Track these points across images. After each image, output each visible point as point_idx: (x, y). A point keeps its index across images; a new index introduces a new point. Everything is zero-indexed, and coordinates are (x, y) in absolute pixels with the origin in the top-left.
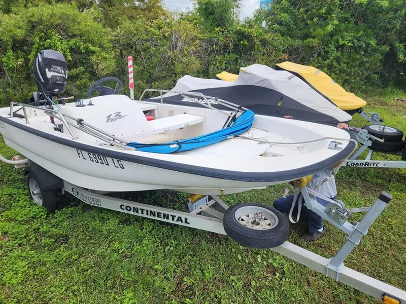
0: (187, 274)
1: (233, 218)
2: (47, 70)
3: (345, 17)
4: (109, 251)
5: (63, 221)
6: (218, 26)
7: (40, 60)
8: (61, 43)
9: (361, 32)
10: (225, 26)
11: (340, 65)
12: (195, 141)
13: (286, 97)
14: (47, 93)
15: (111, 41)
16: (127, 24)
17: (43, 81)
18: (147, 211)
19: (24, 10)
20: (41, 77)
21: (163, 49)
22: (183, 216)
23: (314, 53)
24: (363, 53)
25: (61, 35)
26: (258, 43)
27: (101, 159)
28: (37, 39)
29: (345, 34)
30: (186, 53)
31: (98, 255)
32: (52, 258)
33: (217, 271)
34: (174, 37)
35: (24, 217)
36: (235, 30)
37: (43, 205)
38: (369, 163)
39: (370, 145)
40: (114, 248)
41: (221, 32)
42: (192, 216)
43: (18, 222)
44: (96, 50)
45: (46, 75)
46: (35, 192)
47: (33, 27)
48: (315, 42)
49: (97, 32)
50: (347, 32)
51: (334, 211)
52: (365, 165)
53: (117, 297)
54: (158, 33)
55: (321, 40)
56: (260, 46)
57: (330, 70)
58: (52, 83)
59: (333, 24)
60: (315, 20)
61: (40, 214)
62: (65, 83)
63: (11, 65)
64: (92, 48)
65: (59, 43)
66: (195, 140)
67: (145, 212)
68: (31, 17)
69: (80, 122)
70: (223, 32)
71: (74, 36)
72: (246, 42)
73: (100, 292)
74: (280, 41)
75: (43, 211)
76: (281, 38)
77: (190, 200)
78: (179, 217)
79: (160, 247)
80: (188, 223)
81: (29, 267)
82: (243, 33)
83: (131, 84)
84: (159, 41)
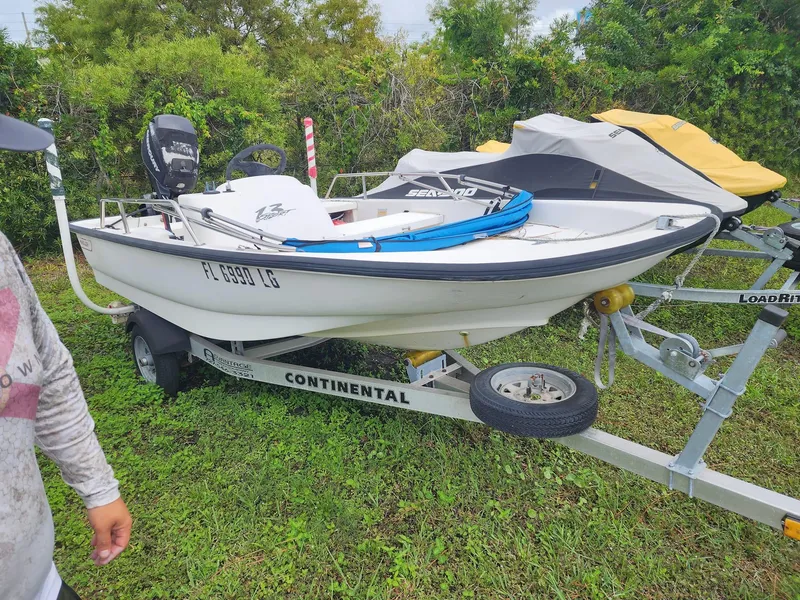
0: (408, 496)
1: (488, 387)
2: (164, 149)
3: (744, 20)
4: (266, 458)
5: (189, 409)
6: (477, 56)
7: (153, 133)
8: (192, 108)
9: (781, 47)
10: (493, 54)
11: (738, 115)
12: (407, 239)
13: (607, 170)
14: (165, 191)
15: (280, 99)
16: (306, 64)
17: (157, 170)
18: (333, 382)
19: (127, 55)
20: (154, 163)
21: (373, 108)
22: (397, 388)
23: (680, 96)
24: (788, 89)
25: (192, 94)
26: (560, 82)
27: (241, 275)
28: (151, 104)
29: (746, 52)
30: (417, 111)
31: (248, 464)
32: (169, 466)
33: (465, 493)
34: (393, 83)
35: (125, 403)
36: (512, 61)
37: (157, 383)
38: (788, 295)
39: (790, 258)
40: (276, 453)
41: (484, 66)
42: (413, 388)
43: (114, 411)
44: (253, 117)
45: (163, 159)
46: (144, 361)
47: (144, 82)
48: (681, 73)
49: (253, 85)
50: (750, 48)
51: (674, 353)
52: (780, 300)
53: (276, 527)
54: (363, 78)
55: (695, 68)
56: (566, 88)
57: (718, 129)
58: (174, 173)
59: (717, 35)
60: (681, 29)
61: (152, 398)
62: (196, 171)
63: (107, 153)
64: (245, 113)
65: (188, 107)
66: (408, 236)
67: (329, 385)
68: (140, 64)
69: (206, 213)
70: (488, 66)
71: (214, 95)
72: (535, 83)
73: (247, 520)
74: (608, 77)
75: (156, 393)
76: (610, 71)
77: (410, 361)
78: (391, 392)
79: (358, 452)
80: (408, 403)
81: (128, 481)
82: (529, 65)
83: (312, 169)
84: (365, 93)
